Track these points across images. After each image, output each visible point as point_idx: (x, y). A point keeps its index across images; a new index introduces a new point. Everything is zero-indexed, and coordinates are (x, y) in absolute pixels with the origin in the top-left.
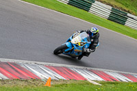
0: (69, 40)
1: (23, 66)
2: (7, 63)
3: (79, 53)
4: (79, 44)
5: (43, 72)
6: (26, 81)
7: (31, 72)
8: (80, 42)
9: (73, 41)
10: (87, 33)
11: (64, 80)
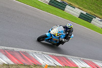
0: (50, 32)
1: (31, 55)
3: (56, 41)
4: (56, 35)
5: (45, 59)
8: (56, 33)
9: (52, 32)
10: (64, 28)
11: (60, 66)
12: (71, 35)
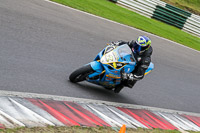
0: (98, 58)
1: (85, 108)
2: (63, 103)
3: (114, 80)
4: (115, 66)
5: (113, 116)
6: (90, 129)
7: (98, 117)
8: (115, 61)
9: (104, 60)
10: (131, 46)
11: (144, 129)
12: (148, 64)
